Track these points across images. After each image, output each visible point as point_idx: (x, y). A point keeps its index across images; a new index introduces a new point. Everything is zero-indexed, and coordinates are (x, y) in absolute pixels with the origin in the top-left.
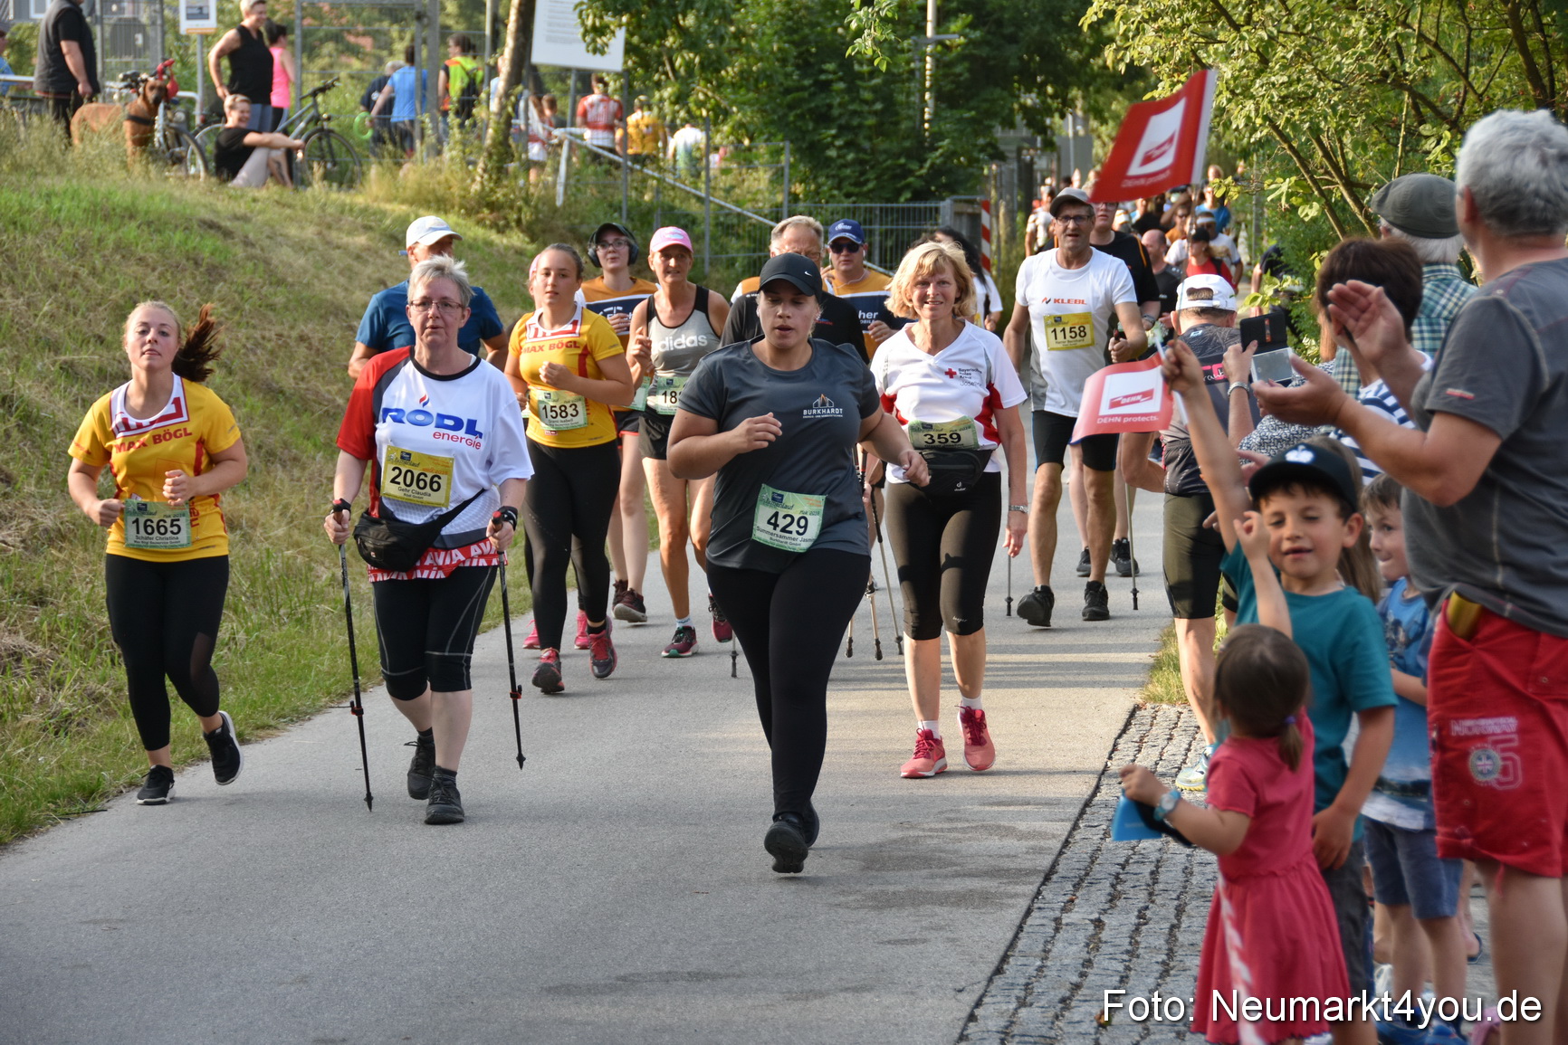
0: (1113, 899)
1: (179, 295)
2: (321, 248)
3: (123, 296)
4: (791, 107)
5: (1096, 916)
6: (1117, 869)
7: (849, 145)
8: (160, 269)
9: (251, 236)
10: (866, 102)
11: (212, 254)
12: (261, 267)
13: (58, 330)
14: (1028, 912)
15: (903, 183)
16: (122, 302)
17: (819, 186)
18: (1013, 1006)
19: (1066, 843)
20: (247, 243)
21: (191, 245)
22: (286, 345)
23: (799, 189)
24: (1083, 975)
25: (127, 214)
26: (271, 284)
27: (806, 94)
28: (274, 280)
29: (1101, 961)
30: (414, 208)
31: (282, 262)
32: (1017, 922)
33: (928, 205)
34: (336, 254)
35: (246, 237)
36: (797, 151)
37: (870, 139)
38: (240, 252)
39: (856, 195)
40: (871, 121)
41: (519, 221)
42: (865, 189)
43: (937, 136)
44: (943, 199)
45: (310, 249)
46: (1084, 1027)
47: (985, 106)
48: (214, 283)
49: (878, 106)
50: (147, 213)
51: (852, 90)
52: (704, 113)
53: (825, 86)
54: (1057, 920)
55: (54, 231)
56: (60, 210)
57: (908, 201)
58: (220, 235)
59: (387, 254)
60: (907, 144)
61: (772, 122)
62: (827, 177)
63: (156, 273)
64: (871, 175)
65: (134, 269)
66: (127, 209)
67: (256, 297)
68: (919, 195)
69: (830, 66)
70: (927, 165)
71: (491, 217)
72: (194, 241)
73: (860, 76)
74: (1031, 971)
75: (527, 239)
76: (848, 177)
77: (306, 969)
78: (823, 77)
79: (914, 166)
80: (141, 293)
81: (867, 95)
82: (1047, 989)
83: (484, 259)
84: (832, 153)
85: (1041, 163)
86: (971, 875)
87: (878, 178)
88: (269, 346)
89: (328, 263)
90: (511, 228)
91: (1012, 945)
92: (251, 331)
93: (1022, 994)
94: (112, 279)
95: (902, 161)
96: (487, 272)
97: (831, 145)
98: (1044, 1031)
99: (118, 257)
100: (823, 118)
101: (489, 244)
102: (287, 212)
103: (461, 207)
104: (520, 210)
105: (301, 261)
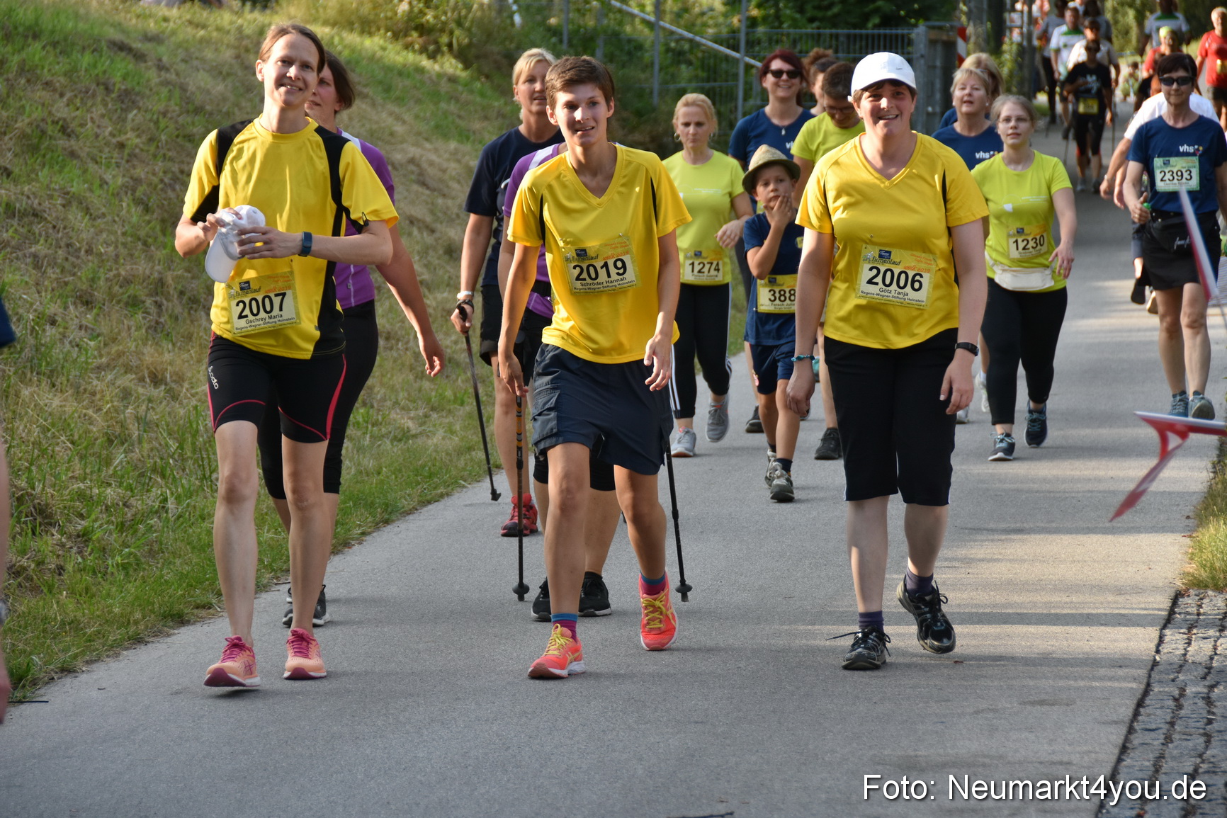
1: (90, 124)
2: (240, 73)
3: (30, 124)
8: (68, 95)
9: (165, 59)
11: (124, 78)
12: (177, 93)
15: (871, 6)
16: (29, 131)
17: (778, 10)
20: (161, 67)
21: (100, 69)
23: (755, 11)
25: (31, 34)
26: (188, 112)
28: (191, 107)
30: (335, 30)
31: (199, 88)
33: (894, 31)
35: (160, 60)
38: (153, 76)
39: (821, 20)
41: (450, 46)
42: (830, 13)
44: (916, 26)
45: (228, 74)
48: (127, 110)
50: (53, 32)
57: (875, 26)
58: (130, 57)
63: (65, 99)
65: (40, 94)
66: (31, 27)
67: (172, 126)
68: (888, 21)
71: (421, 40)
72: (104, 63)
75: (460, 66)
80: (49, 121)
83: (415, 87)
90: (443, 54)
92: (170, 164)
94: (18, 105)
96: (418, 101)
99: (23, 81)
101: (420, 70)
102: (202, 33)
103: (387, 30)
104: (451, 33)
105: (219, 88)
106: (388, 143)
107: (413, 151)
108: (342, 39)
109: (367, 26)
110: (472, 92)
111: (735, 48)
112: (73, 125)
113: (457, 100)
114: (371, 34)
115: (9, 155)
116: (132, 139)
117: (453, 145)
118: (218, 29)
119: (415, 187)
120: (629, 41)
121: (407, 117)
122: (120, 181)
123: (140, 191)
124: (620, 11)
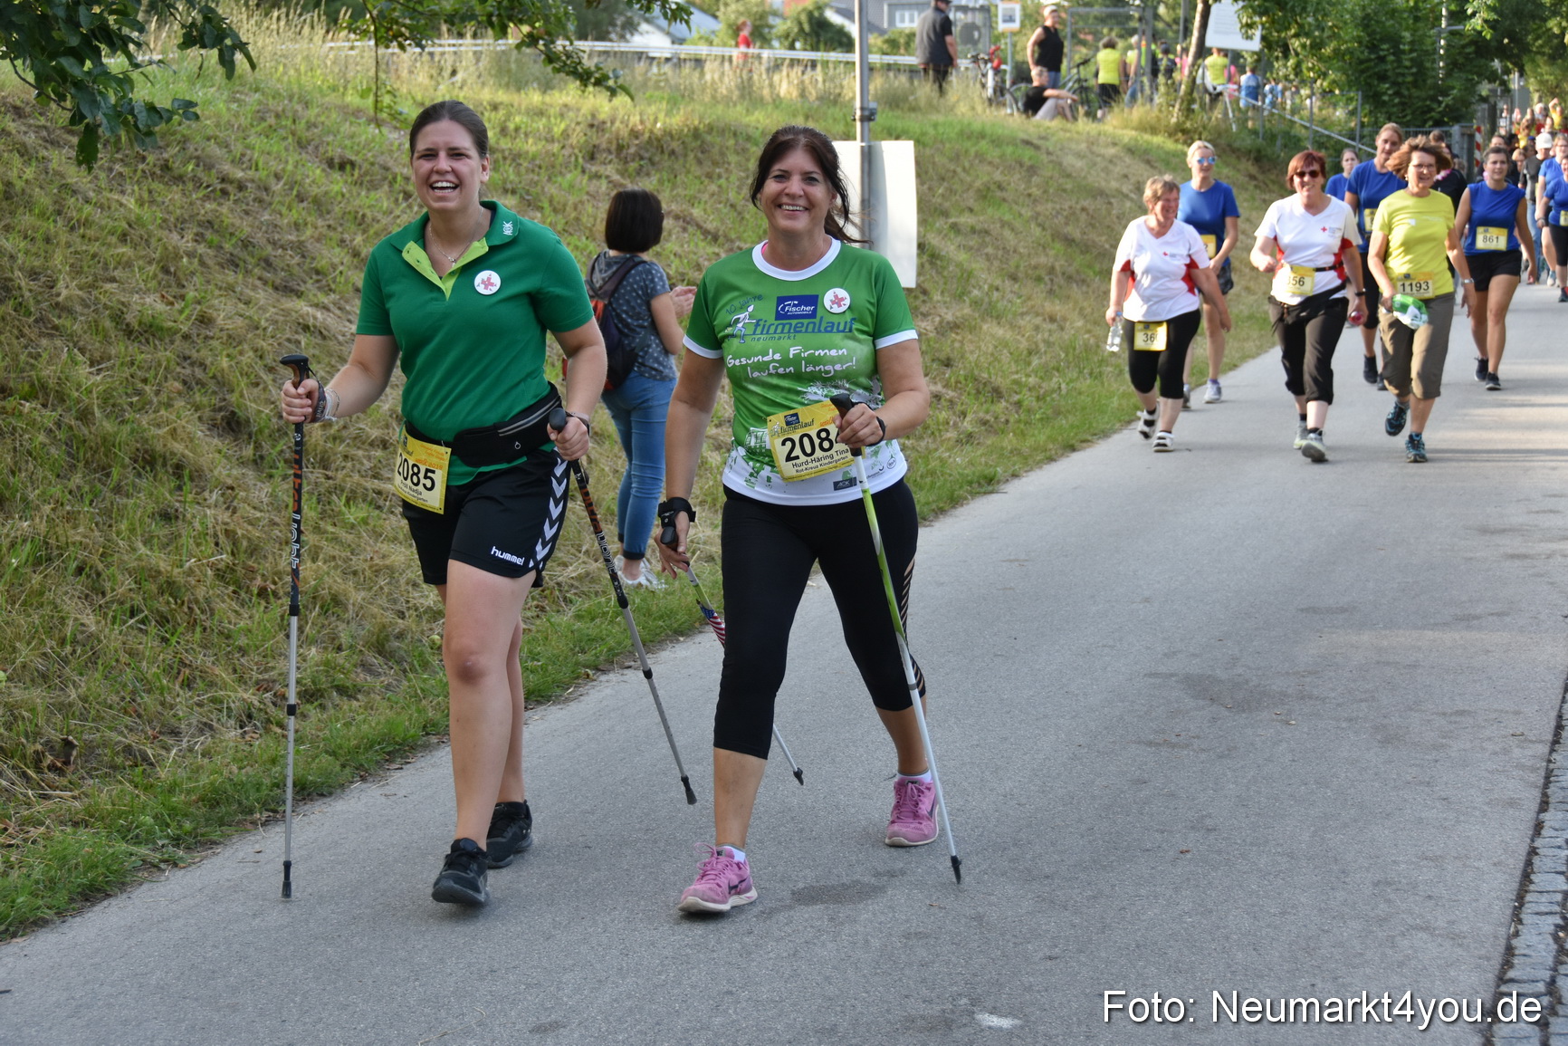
1: (1012, 184)
2: (1090, 156)
3: (982, 184)
4: (1362, 72)
7: (1397, 94)
8: (1001, 169)
9: (1050, 149)
10: (1407, 68)
11: (1030, 159)
12: (1057, 167)
13: (947, 204)
15: (1429, 116)
16: (981, 187)
20: (1049, 153)
21: (1017, 154)
22: (1074, 213)
23: (1366, 120)
25: (981, 136)
26: (1063, 177)
27: (1372, 64)
28: (1065, 174)
31: (1068, 164)
34: (1099, 159)
35: (1048, 149)
36: (1366, 98)
37: (1408, 89)
38: (1044, 158)
40: (1409, 79)
44: (1453, 126)
45: (1084, 157)
47: (1477, 71)
48: (1031, 176)
49: (1414, 70)
51: (1399, 61)
52: (1313, 75)
53: (1382, 59)
56: (942, 134)
58: (1033, 148)
60: (1431, 93)
61: (1352, 80)
62: (1384, 113)
63: (999, 171)
64: (1409, 111)
65: (988, 168)
69: (1385, 47)
70: (1443, 106)
71: (1183, 138)
72: (1019, 152)
73: (1403, 52)
76: (1396, 113)
77: (1147, 594)
78: (1382, 53)
79: (1435, 106)
80: (992, 182)
81: (1407, 63)
84: (1386, 98)
87: (1413, 113)
89: (1095, 164)
95: (1427, 103)
97: (1385, 93)
100: (1383, 78)
102: (1068, 135)
105: (1079, 164)
109: (1154, 130)
111: (1353, 139)
112: (1004, 184)
116: (1034, 191)
118: (1078, 133)
122: (1029, 214)
123: (1041, 219)
124: (1290, 120)
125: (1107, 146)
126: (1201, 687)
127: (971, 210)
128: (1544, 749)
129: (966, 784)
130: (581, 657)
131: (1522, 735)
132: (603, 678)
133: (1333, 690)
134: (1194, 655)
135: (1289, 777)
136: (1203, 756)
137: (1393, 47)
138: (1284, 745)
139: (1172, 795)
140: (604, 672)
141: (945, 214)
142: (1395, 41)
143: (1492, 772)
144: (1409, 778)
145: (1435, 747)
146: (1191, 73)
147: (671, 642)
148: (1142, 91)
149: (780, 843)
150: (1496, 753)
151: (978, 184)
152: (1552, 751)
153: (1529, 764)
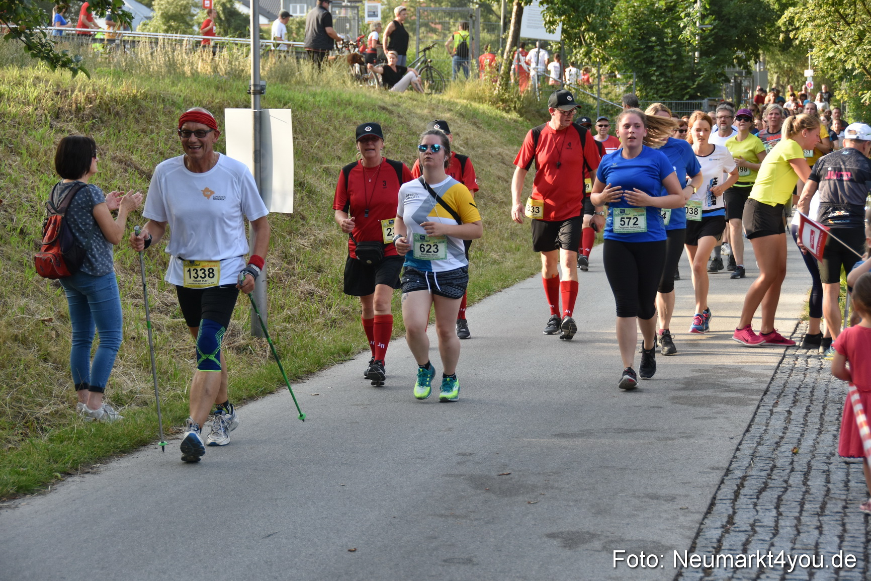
0: (795, 402)
3: (348, 139)
4: (635, 58)
5: (788, 409)
6: (796, 390)
7: (661, 74)
9: (401, 113)
10: (669, 55)
11: (385, 121)
12: (406, 126)
13: (322, 154)
14: (758, 407)
15: (685, 92)
16: (348, 142)
18: (755, 445)
19: (772, 379)
20: (399, 116)
21: (376, 117)
23: (638, 93)
24: (784, 433)
25: (348, 103)
26: (410, 134)
27: (642, 52)
28: (411, 132)
29: (792, 428)
30: (469, 101)
31: (414, 124)
32: (754, 411)
33: (697, 101)
35: (399, 113)
36: (638, 77)
37: (671, 72)
38: (396, 120)
39: (666, 97)
40: (671, 64)
41: (515, 108)
42: (669, 94)
43: (701, 71)
44: (704, 99)
45: (426, 119)
46: (786, 454)
47: (721, 58)
49: (674, 57)
50: (356, 103)
51: (663, 50)
52: (598, 60)
53: (652, 47)
54: (771, 411)
55: (317, 110)
56: (320, 101)
57: (687, 99)
58: (387, 112)
59: (459, 122)
60: (687, 74)
61: (627, 64)
62: (651, 89)
64: (671, 88)
66: (348, 101)
67: (404, 140)
68: (693, 97)
69: (654, 38)
70: (696, 83)
71: (503, 105)
72: (377, 115)
73: (667, 44)
74: (762, 431)
75: (519, 116)
76: (661, 89)
77: (450, 425)
78: (650, 44)
79: (690, 84)
81: (670, 52)
82: (771, 438)
83: (500, 124)
84: (654, 78)
85: (746, 83)
86: (732, 391)
87: (674, 89)
88: (410, 161)
90: (512, 111)
91: (752, 420)
93: (759, 440)
94: (343, 131)
95: (685, 82)
96: (502, 130)
97: (653, 74)
98: (769, 455)
99: (345, 122)
100: (650, 62)
101: (502, 117)
102: (415, 103)
103: (490, 101)
104: (515, 102)
106: (490, 146)
107: (500, 150)
108: (471, 105)
109: (481, 100)
110: (523, 126)
113: (517, 130)
114: (483, 103)
115: (340, 151)
117: (516, 147)
118: (423, 101)
119: (500, 164)
120: (587, 106)
121: (497, 136)
124: (583, 93)
125: (444, 111)
126: (479, 483)
127: (339, 158)
128: (699, 517)
129: (316, 540)
130: (55, 466)
131: (687, 508)
132: (70, 479)
133: (567, 483)
134: (478, 463)
135: (531, 534)
136: (476, 523)
137: (658, 39)
138: (531, 516)
139: (453, 545)
140: (70, 475)
141: (321, 161)
142: (660, 34)
143: (663, 530)
144: (609, 534)
145: (629, 516)
146: (508, 57)
147: (117, 457)
148: (472, 70)
149: (191, 574)
150: (668, 519)
151: (345, 139)
152: (705, 518)
153: (688, 525)
